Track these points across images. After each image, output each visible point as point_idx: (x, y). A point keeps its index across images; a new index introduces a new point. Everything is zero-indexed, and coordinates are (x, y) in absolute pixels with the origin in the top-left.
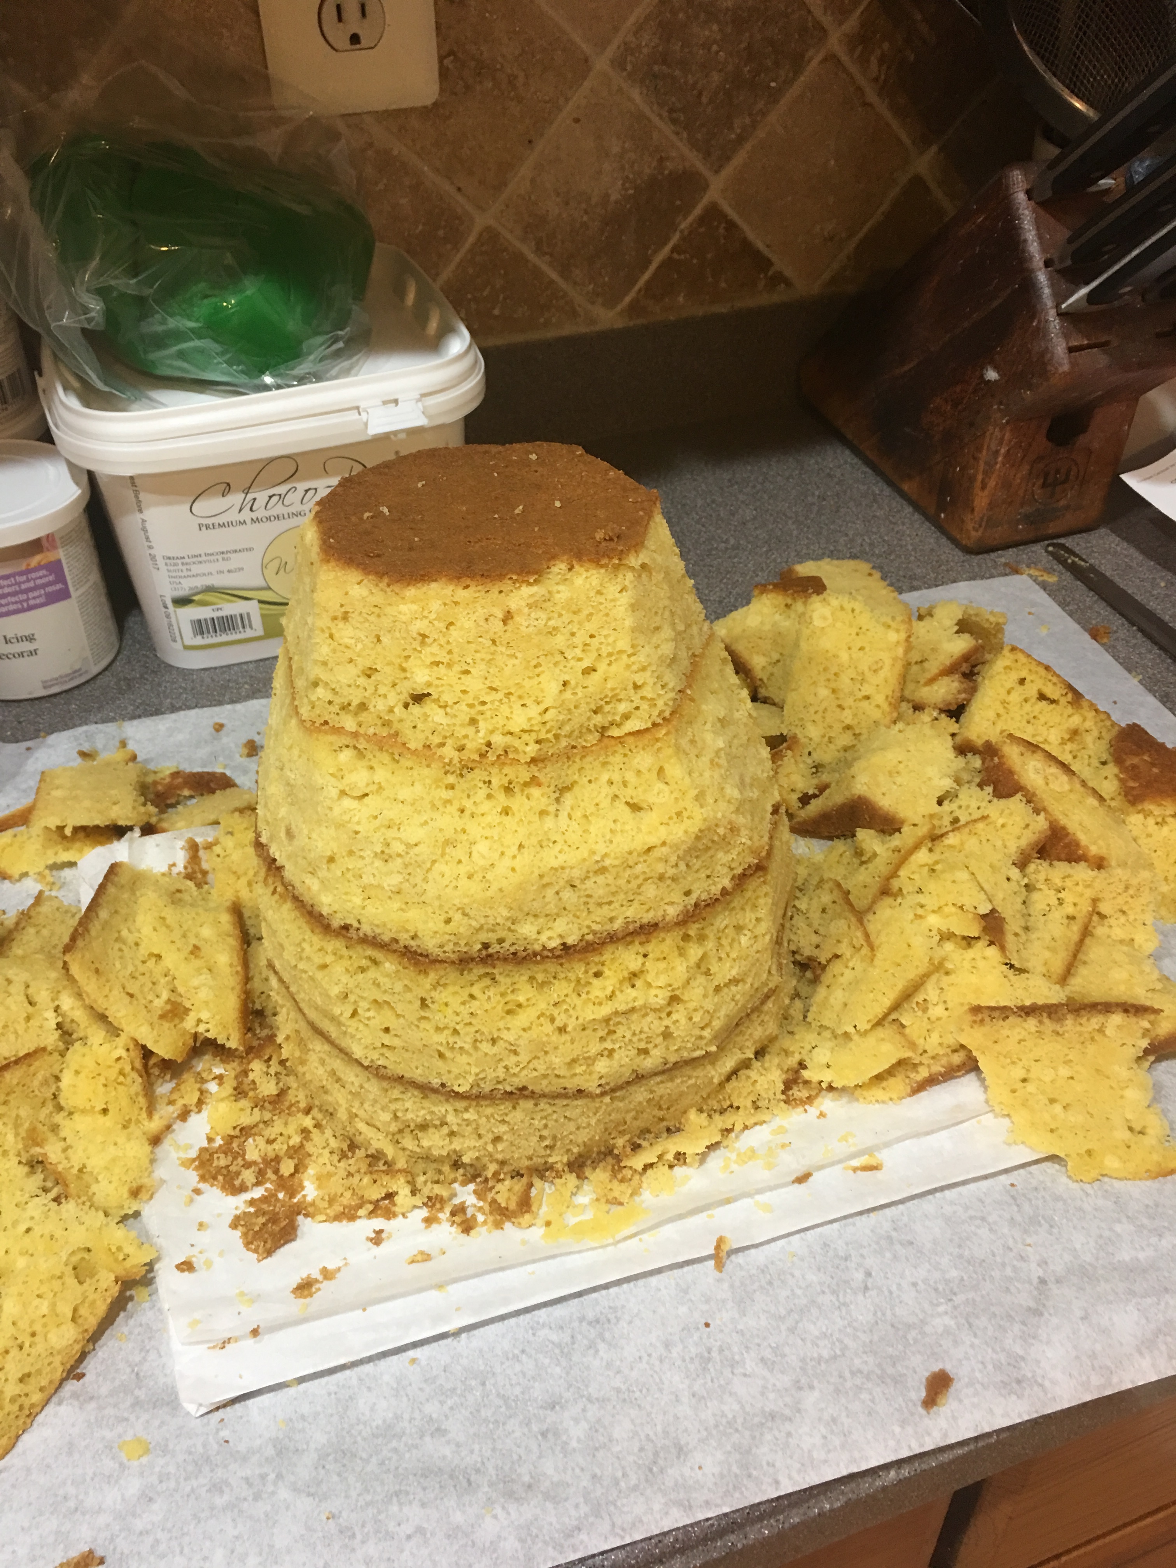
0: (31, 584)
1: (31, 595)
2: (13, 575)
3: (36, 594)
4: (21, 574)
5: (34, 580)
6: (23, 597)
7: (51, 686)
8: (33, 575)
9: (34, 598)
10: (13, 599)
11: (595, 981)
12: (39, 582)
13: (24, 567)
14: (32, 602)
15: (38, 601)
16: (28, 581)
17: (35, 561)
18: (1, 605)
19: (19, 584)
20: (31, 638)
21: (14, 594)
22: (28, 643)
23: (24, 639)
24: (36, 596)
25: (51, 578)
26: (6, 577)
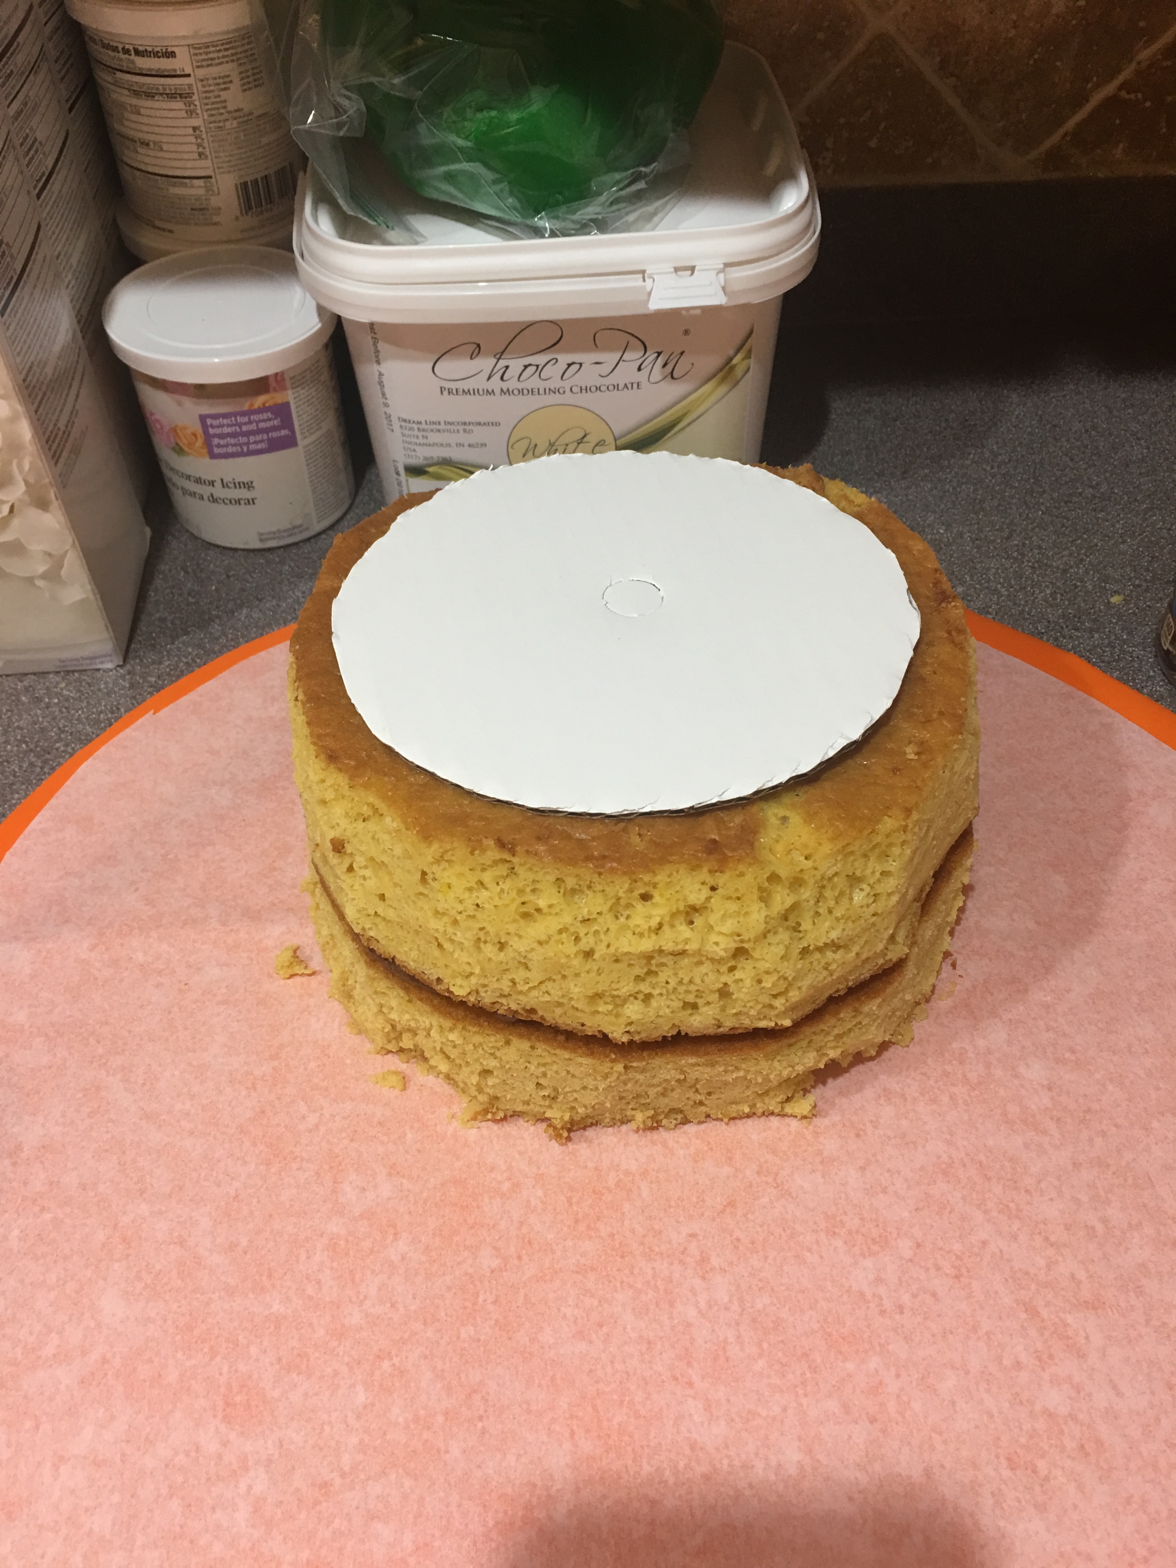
0: (253, 427)
1: (252, 439)
2: (235, 414)
3: (259, 438)
4: (243, 414)
5: (257, 422)
6: (245, 439)
7: (267, 540)
8: (256, 417)
9: (255, 442)
10: (233, 441)
12: (262, 425)
13: (246, 407)
14: (252, 447)
15: (259, 446)
16: (250, 422)
17: (260, 401)
18: (219, 446)
19: (240, 425)
20: (249, 486)
21: (233, 435)
22: (246, 490)
23: (242, 485)
24: (257, 441)
25: (276, 422)
26: (227, 416)
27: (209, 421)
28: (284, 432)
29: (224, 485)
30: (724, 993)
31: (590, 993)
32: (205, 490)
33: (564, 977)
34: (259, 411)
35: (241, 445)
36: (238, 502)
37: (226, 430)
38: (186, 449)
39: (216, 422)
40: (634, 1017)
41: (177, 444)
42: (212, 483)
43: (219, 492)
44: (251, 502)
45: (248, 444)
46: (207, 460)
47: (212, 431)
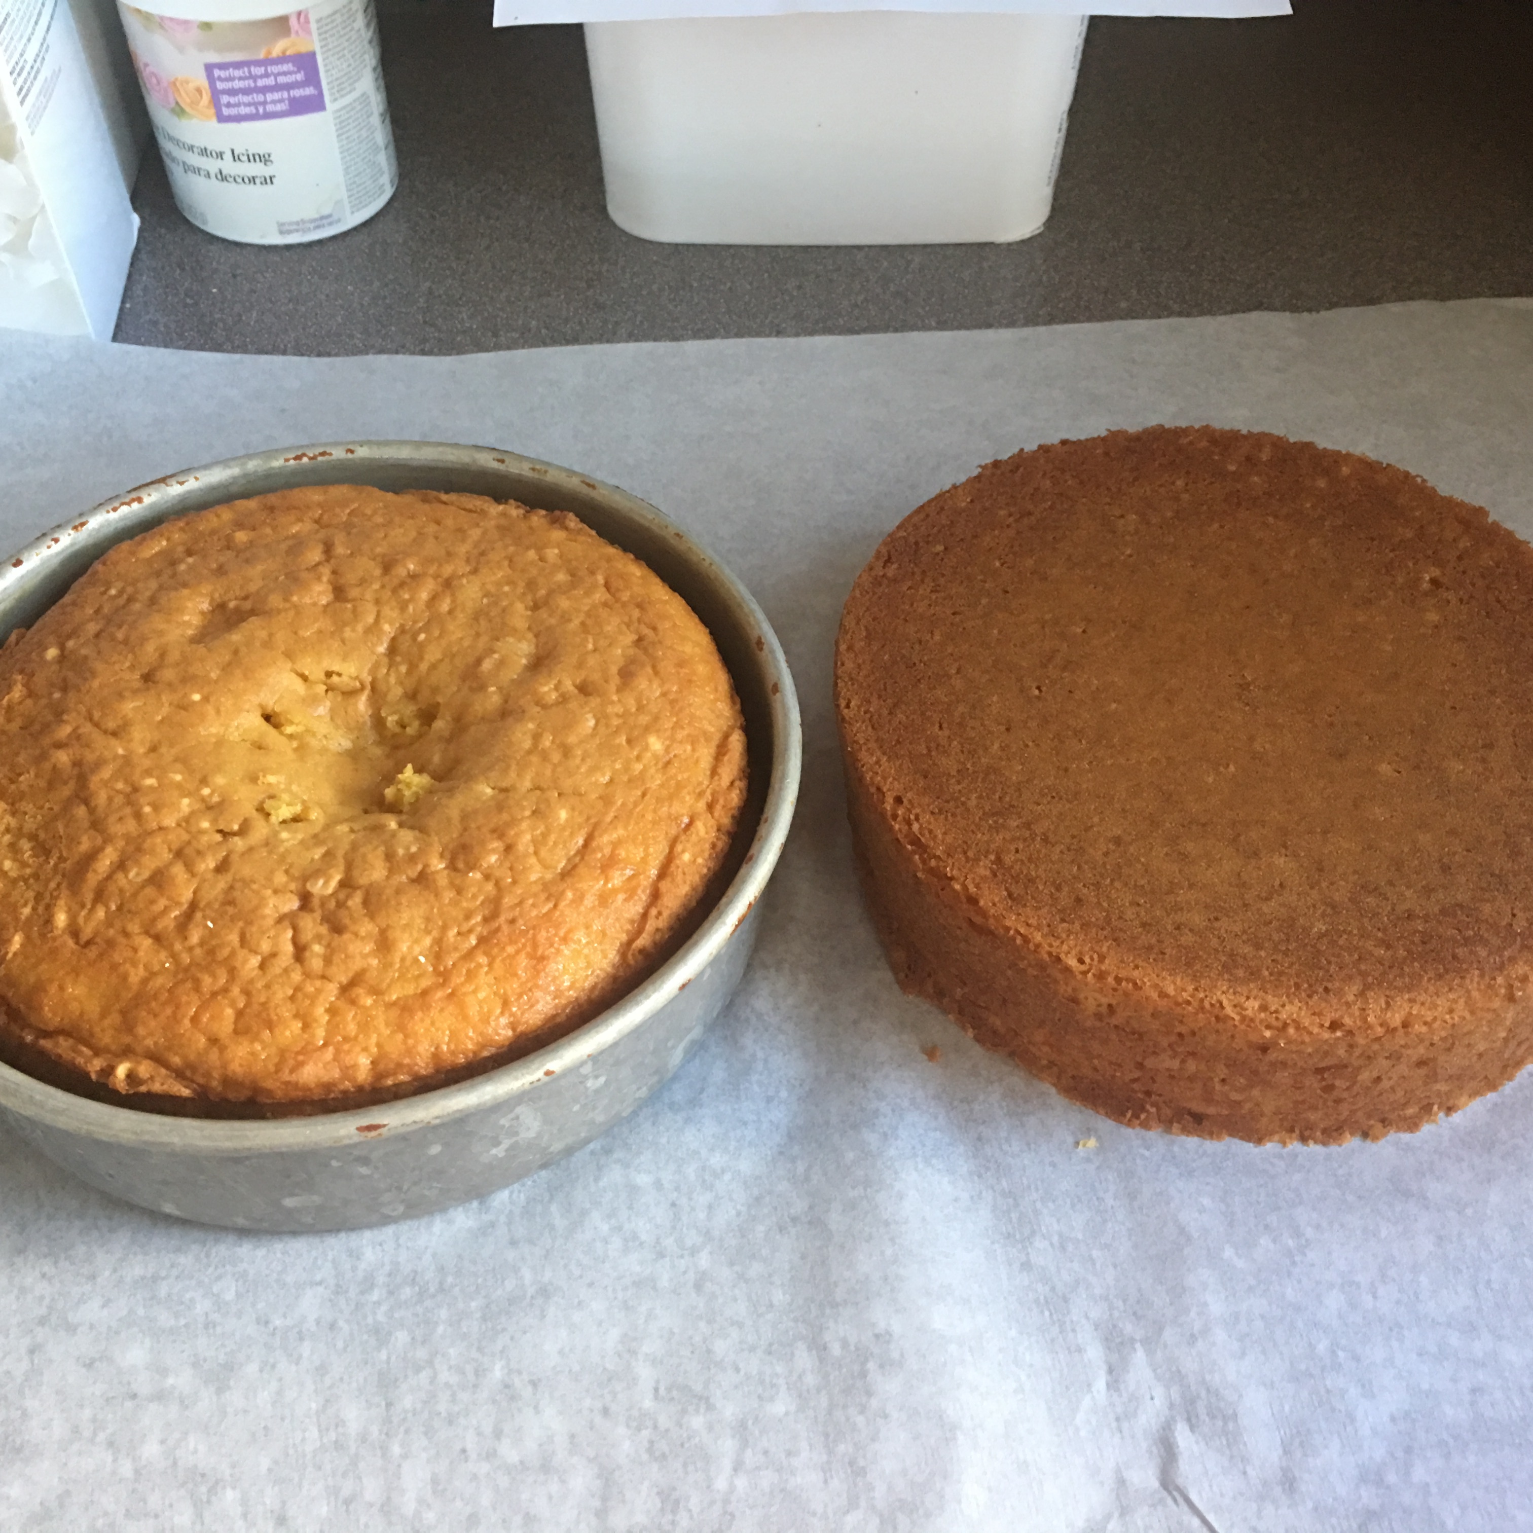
0: (270, 81)
1: (270, 97)
2: (248, 64)
3: (276, 96)
5: (276, 75)
6: (259, 98)
7: (289, 232)
8: (275, 69)
9: (274, 102)
10: (246, 99)
12: (282, 80)
13: (261, 55)
14: (270, 108)
15: (279, 107)
16: (266, 75)
17: (277, 48)
18: (229, 105)
20: (265, 159)
22: (262, 164)
23: (257, 158)
24: (276, 100)
25: (300, 77)
26: (238, 65)
27: (217, 73)
28: (309, 91)
29: (235, 158)
32: (212, 165)
34: (278, 60)
35: (255, 104)
36: (252, 180)
37: (237, 84)
38: (187, 109)
39: (223, 74)
41: (177, 103)
42: (220, 155)
43: (228, 166)
45: (264, 103)
46: (214, 123)
47: (220, 86)
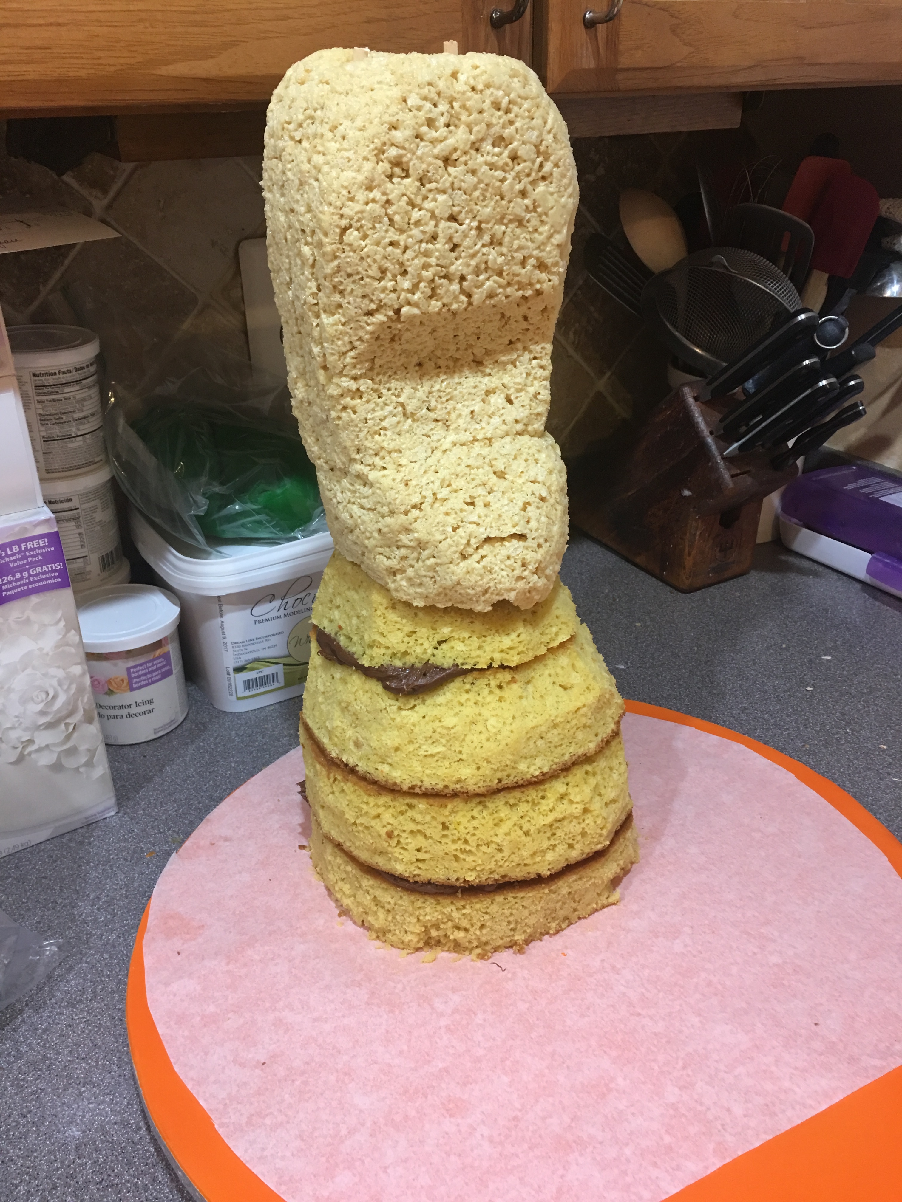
0: (155, 668)
1: (154, 674)
2: (145, 663)
3: (156, 673)
4: (149, 662)
5: (157, 664)
6: (149, 676)
8: (156, 662)
10: (144, 678)
11: (543, 801)
12: (159, 665)
13: (151, 657)
14: (154, 679)
15: (157, 678)
16: (153, 665)
17: (158, 652)
18: (136, 683)
19: (148, 668)
20: (150, 702)
21: (145, 675)
22: (149, 705)
23: (146, 703)
24: (156, 675)
25: (164, 663)
26: (141, 665)
27: (132, 670)
28: (168, 668)
29: (137, 705)
30: (584, 834)
31: (531, 852)
32: (124, 712)
33: (519, 849)
34: (158, 658)
35: (148, 679)
36: (144, 713)
37: (141, 673)
38: (115, 690)
39: (135, 670)
40: (551, 859)
42: (130, 706)
43: (134, 710)
44: (151, 711)
45: (151, 678)
46: (128, 693)
47: (133, 675)
